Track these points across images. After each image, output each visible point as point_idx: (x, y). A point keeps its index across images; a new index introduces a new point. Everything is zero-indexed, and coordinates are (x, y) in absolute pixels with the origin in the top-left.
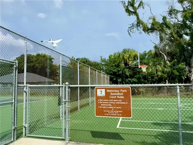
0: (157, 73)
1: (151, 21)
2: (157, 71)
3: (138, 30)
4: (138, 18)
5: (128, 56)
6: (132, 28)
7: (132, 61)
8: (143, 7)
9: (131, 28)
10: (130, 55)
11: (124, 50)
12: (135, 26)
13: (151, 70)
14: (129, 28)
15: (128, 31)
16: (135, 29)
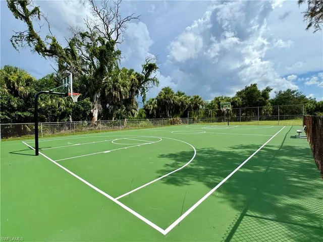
0: (59, 106)
1: (50, 41)
2: (59, 104)
3: (30, 45)
4: (31, 28)
5: (17, 77)
6: (19, 39)
7: (23, 86)
8: (39, 17)
9: (17, 38)
10: (19, 77)
11: (5, 66)
12: (25, 37)
13: (50, 102)
14: (13, 36)
15: (12, 41)
16: (25, 42)
